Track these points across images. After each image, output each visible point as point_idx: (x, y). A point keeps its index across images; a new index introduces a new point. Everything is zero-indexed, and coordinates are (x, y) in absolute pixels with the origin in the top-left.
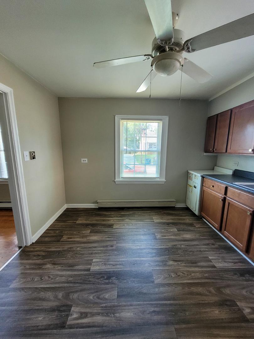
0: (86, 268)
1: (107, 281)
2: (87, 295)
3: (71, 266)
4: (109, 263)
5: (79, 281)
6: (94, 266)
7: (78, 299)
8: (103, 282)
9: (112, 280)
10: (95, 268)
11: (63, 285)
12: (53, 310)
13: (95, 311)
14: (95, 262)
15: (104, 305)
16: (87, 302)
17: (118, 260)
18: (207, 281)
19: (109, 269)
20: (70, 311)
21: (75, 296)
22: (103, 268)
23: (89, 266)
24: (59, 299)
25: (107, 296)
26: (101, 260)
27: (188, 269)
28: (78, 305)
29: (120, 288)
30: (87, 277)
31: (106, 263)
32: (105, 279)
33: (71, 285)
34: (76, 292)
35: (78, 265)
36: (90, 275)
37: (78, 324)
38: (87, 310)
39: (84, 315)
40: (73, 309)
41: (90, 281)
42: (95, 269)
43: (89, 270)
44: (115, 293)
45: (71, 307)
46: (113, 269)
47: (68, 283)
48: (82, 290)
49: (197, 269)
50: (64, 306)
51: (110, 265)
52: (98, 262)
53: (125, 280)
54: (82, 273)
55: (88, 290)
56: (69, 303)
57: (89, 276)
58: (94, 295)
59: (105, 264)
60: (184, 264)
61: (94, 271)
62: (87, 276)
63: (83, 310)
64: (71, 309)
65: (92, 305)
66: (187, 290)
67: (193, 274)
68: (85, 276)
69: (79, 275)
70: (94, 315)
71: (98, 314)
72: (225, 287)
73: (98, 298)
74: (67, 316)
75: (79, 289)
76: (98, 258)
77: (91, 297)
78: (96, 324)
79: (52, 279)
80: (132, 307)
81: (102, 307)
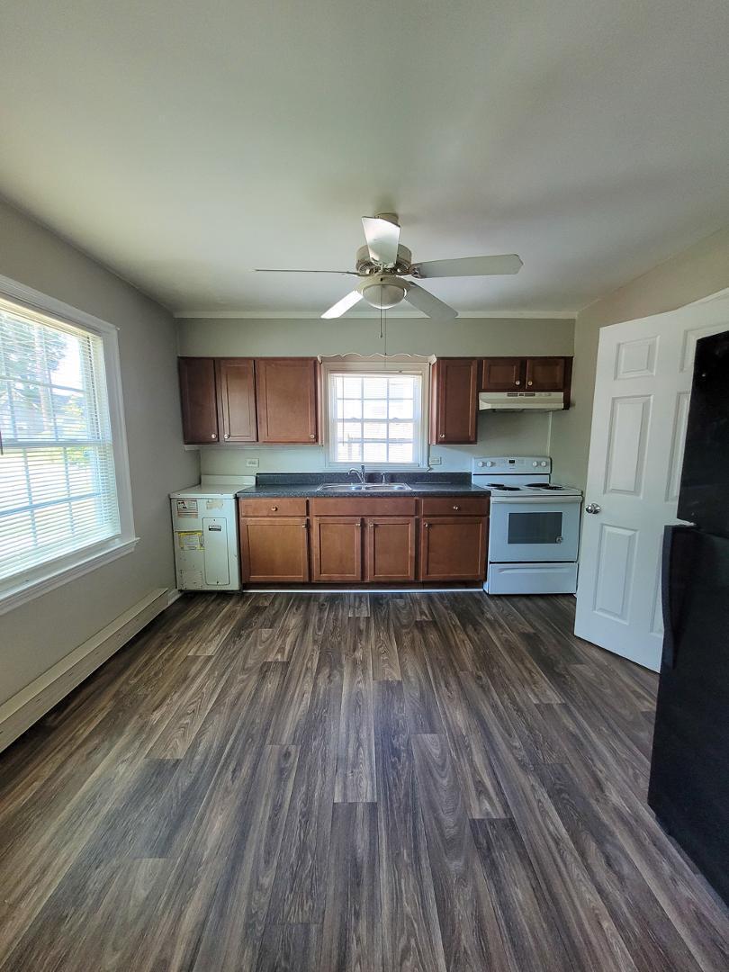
0: (367, 818)
1: (404, 755)
2: (443, 793)
3: (356, 877)
4: (351, 756)
5: (410, 825)
6: (358, 795)
7: (454, 810)
8: (407, 763)
9: (399, 745)
10: (367, 790)
11: (426, 874)
12: (493, 868)
13: (468, 767)
14: (345, 795)
15: (453, 754)
16: (456, 788)
17: (344, 735)
18: (225, 677)
19: (370, 754)
20: (483, 820)
21: (449, 821)
22: (368, 769)
23: (360, 809)
24: (467, 862)
25: (436, 751)
26: (339, 779)
27: (190, 693)
28: (467, 807)
29: (417, 729)
30: (395, 805)
31: (350, 762)
32: (399, 760)
33: (423, 845)
34: (438, 820)
35: (354, 849)
36: (388, 799)
37: (497, 795)
38: (470, 782)
39: (481, 790)
40: (477, 816)
41: (406, 795)
42: (369, 788)
43: (373, 807)
44: (428, 737)
45: (474, 820)
46: (369, 746)
47: (418, 860)
48: (432, 807)
49: (199, 681)
50: (477, 842)
51: (357, 754)
52: (345, 787)
53: (398, 721)
54: (382, 825)
55: (429, 793)
56: (468, 830)
57: (391, 801)
58: (438, 777)
59: (355, 765)
60: (176, 695)
61: (378, 791)
62: (391, 805)
63: (473, 793)
64: (478, 820)
65: (460, 776)
66: (225, 710)
67: (204, 690)
68: (392, 811)
69: (392, 830)
70: (475, 770)
71: (471, 762)
72: (245, 662)
73: (443, 767)
74: (492, 822)
75: (430, 819)
76: (328, 789)
77: (445, 782)
78: (487, 762)
79: (411, 934)
80: (447, 712)
81: (458, 758)
